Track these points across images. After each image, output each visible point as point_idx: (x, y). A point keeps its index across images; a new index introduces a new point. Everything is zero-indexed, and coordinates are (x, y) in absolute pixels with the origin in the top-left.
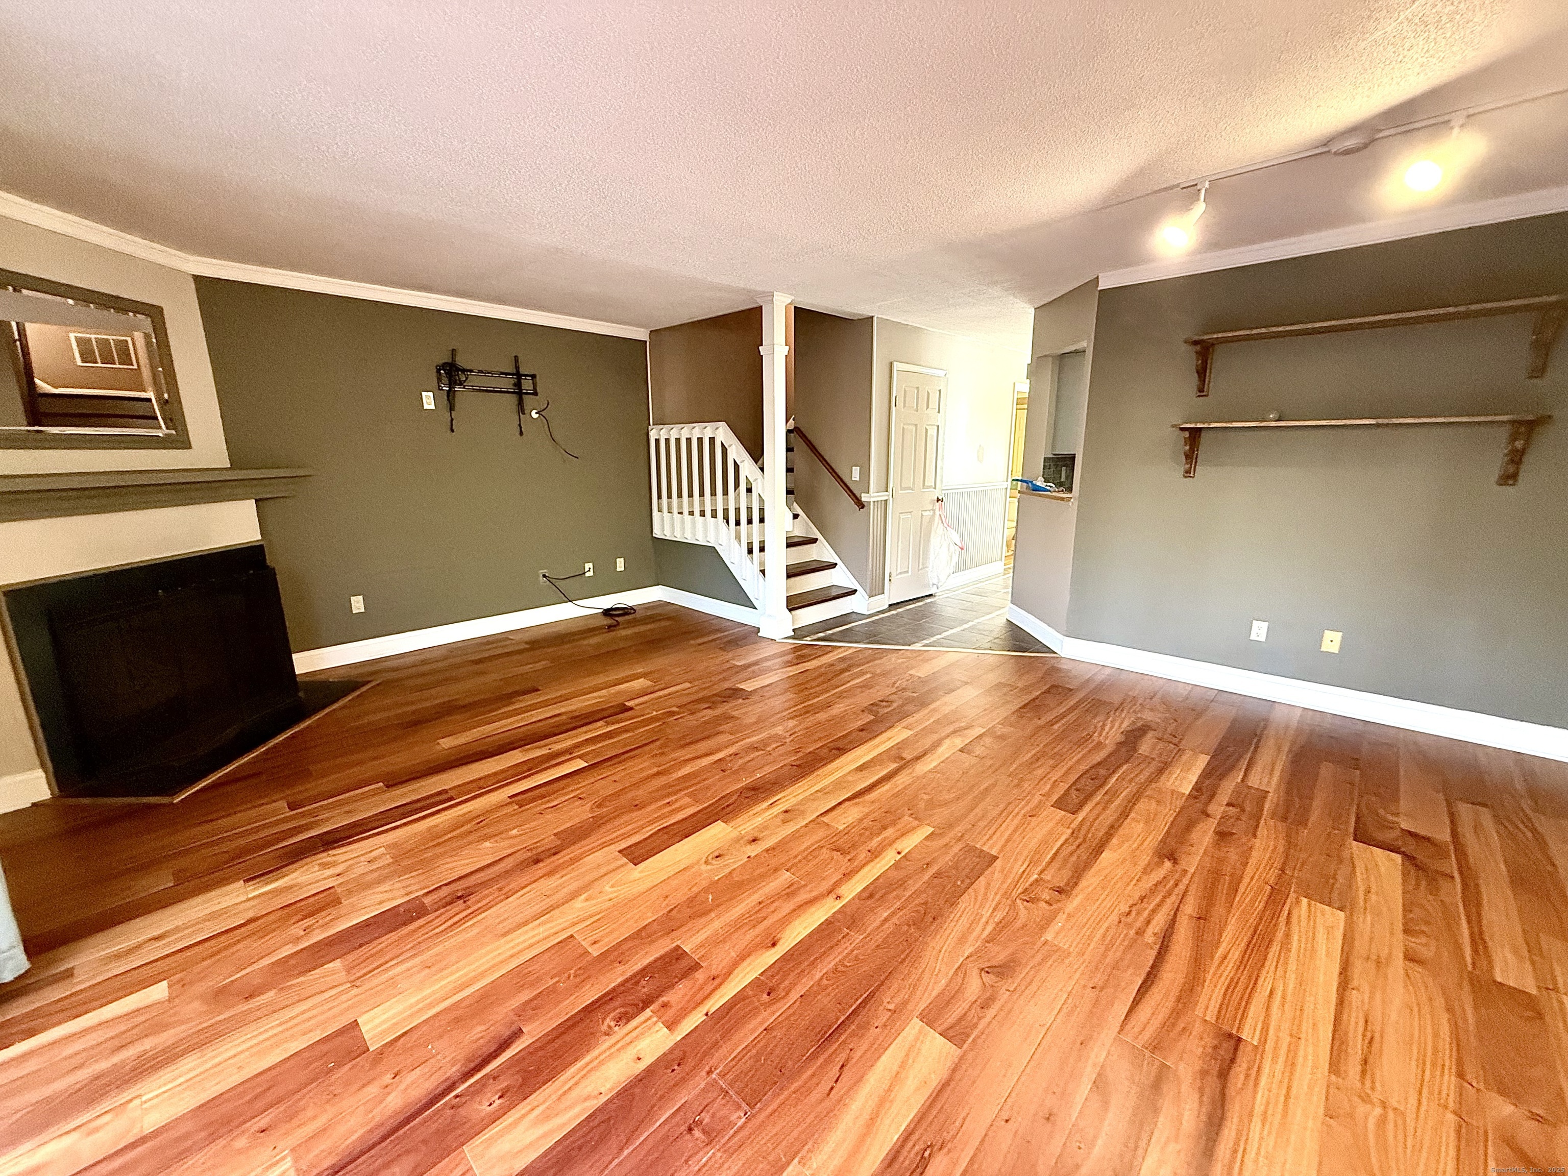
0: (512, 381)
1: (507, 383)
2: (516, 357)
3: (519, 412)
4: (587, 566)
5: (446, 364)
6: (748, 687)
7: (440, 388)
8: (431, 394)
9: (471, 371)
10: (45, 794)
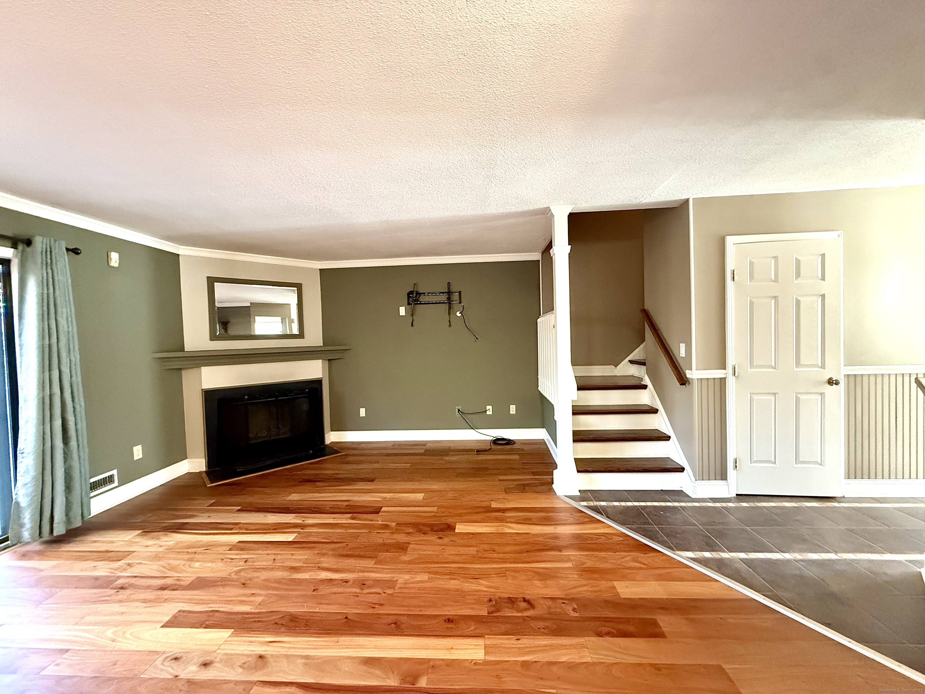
0: (447, 296)
1: (444, 298)
2: (449, 283)
3: (449, 314)
4: (488, 407)
5: (411, 291)
6: (460, 528)
7: (409, 304)
8: (404, 307)
9: (424, 294)
10: (204, 469)
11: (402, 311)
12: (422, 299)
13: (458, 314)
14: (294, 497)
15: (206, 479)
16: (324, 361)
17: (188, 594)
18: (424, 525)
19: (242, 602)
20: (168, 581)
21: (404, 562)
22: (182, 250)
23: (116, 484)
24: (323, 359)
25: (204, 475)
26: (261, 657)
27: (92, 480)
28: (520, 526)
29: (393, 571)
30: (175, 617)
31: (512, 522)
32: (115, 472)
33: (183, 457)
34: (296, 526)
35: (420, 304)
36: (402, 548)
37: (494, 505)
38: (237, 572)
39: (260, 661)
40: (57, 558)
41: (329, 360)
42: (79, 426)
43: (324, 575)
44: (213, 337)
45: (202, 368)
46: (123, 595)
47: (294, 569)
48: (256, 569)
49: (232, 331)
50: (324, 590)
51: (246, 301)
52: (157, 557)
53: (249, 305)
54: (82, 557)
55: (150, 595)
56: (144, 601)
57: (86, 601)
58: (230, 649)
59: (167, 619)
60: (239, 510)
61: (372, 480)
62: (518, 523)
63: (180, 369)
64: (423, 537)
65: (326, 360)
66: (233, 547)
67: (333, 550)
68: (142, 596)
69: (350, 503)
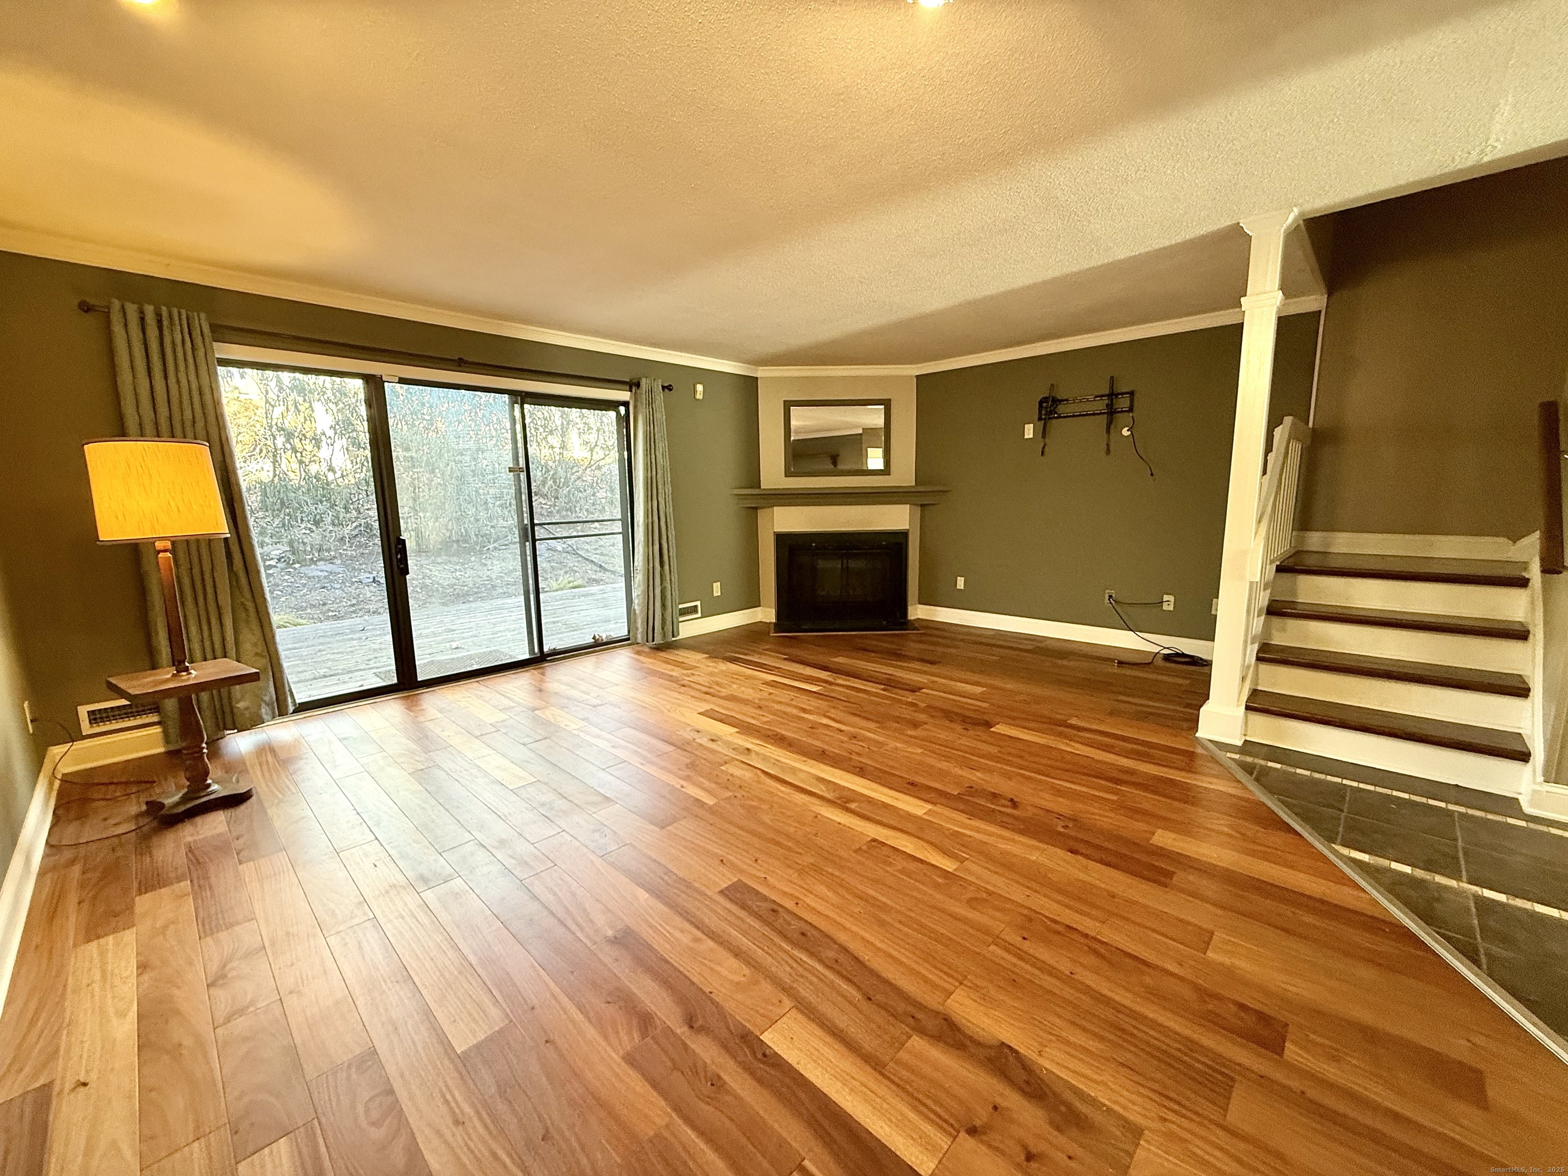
0: (1107, 402)
1: (1101, 405)
2: (1111, 378)
3: (1108, 431)
4: (1166, 598)
5: (1044, 398)
6: (1000, 729)
7: (1040, 419)
8: (1032, 425)
9: (1067, 400)
10: (773, 620)
11: (1029, 431)
12: (1062, 409)
13: (1125, 432)
14: (840, 660)
15: (772, 630)
16: (913, 507)
17: (721, 702)
18: (956, 714)
19: (753, 717)
20: (712, 690)
21: (907, 735)
22: (761, 373)
23: (699, 615)
24: (911, 504)
25: (772, 626)
26: (748, 749)
27: (681, 606)
28: (1088, 749)
29: (888, 736)
30: (707, 711)
31: (1078, 742)
32: (698, 603)
33: (757, 604)
34: (826, 682)
35: (1059, 417)
36: (916, 725)
37: (1073, 721)
38: (760, 700)
39: (746, 752)
40: (655, 659)
41: (922, 506)
42: (671, 554)
43: (825, 721)
44: (788, 474)
45: (775, 508)
46: (683, 689)
47: (804, 710)
48: (774, 701)
49: (841, 467)
50: (821, 730)
51: (858, 427)
52: (711, 674)
53: (861, 431)
54: (667, 662)
55: (698, 694)
56: (692, 696)
57: (661, 686)
58: (730, 739)
59: (702, 710)
60: (785, 659)
61: (932, 663)
62: (1087, 745)
63: (756, 508)
64: (947, 723)
65: (915, 504)
66: (766, 683)
67: (846, 707)
68: (693, 694)
69: (892, 678)
